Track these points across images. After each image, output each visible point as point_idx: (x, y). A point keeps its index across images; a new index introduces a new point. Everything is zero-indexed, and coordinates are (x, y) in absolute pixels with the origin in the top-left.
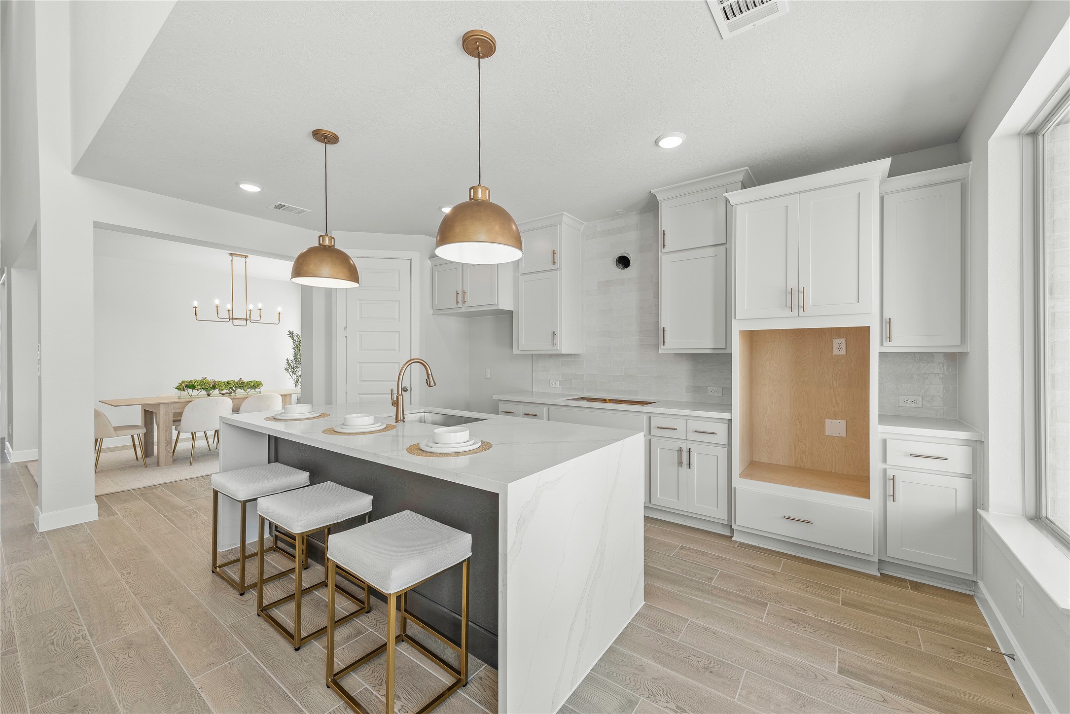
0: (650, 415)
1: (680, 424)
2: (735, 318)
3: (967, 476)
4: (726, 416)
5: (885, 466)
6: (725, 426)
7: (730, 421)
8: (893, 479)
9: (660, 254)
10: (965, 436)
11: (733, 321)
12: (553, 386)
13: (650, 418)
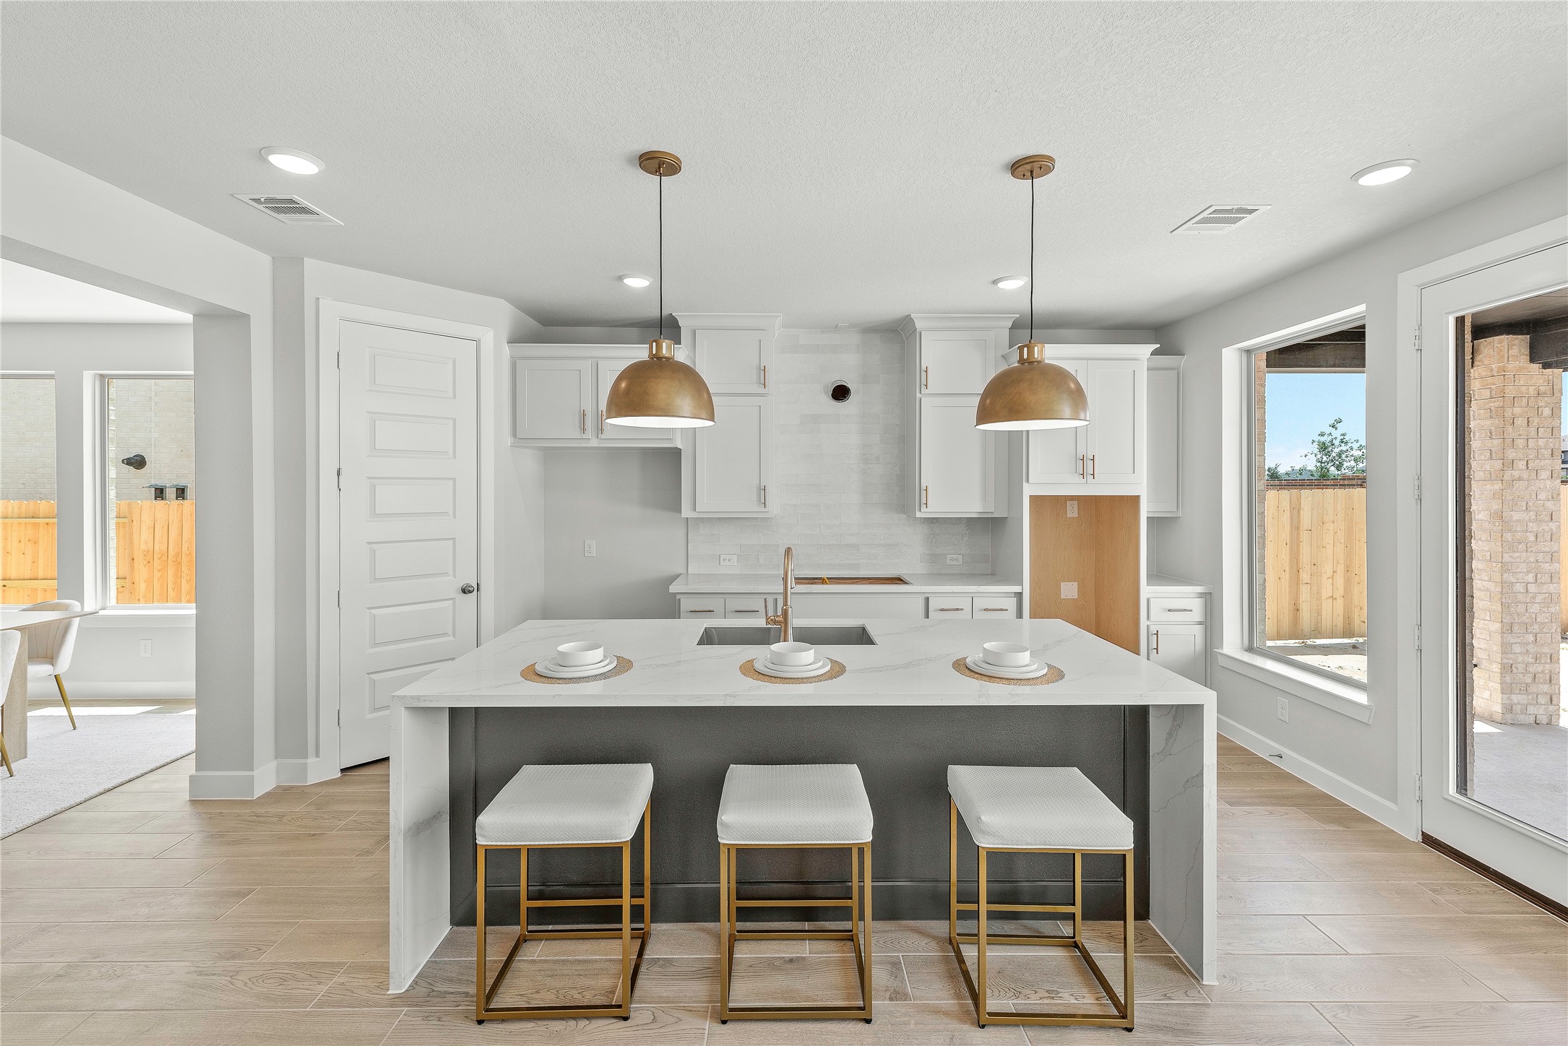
0: (927, 596)
1: (964, 603)
2: (1028, 481)
3: (1200, 623)
4: (1017, 589)
5: (1148, 623)
6: (1014, 601)
7: (1021, 594)
8: (1157, 634)
9: (918, 395)
10: (1200, 589)
11: (1025, 484)
12: (727, 563)
13: (927, 599)
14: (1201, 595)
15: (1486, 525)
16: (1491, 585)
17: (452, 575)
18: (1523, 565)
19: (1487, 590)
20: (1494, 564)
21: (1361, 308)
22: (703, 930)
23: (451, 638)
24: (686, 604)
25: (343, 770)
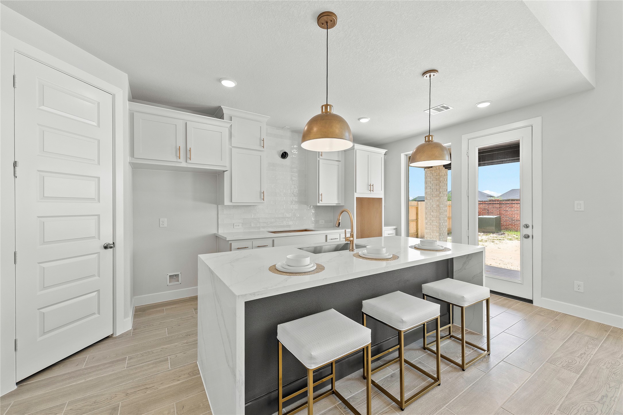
0: (326, 234)
1: (338, 236)
2: (356, 192)
9: (318, 158)
10: (395, 227)
11: (355, 193)
12: (237, 227)
13: (326, 236)
14: (395, 229)
15: (435, 208)
16: (436, 224)
17: (97, 238)
18: (442, 218)
19: (436, 225)
20: (437, 218)
21: (450, 144)
22: (349, 379)
23: (97, 278)
24: (234, 245)
25: (17, 384)
